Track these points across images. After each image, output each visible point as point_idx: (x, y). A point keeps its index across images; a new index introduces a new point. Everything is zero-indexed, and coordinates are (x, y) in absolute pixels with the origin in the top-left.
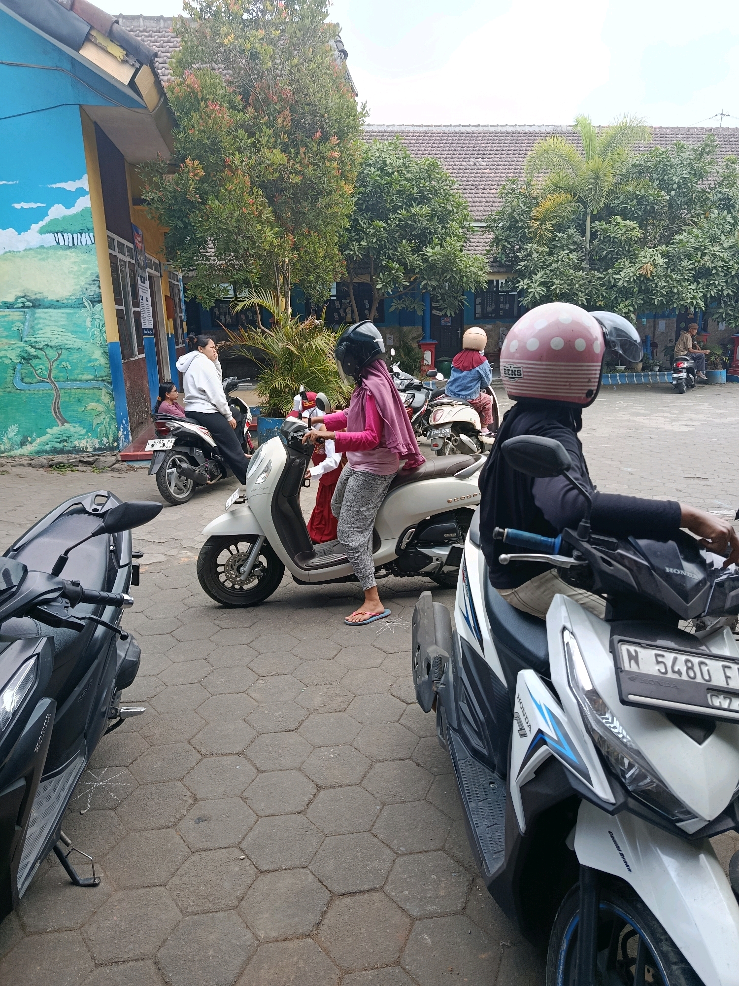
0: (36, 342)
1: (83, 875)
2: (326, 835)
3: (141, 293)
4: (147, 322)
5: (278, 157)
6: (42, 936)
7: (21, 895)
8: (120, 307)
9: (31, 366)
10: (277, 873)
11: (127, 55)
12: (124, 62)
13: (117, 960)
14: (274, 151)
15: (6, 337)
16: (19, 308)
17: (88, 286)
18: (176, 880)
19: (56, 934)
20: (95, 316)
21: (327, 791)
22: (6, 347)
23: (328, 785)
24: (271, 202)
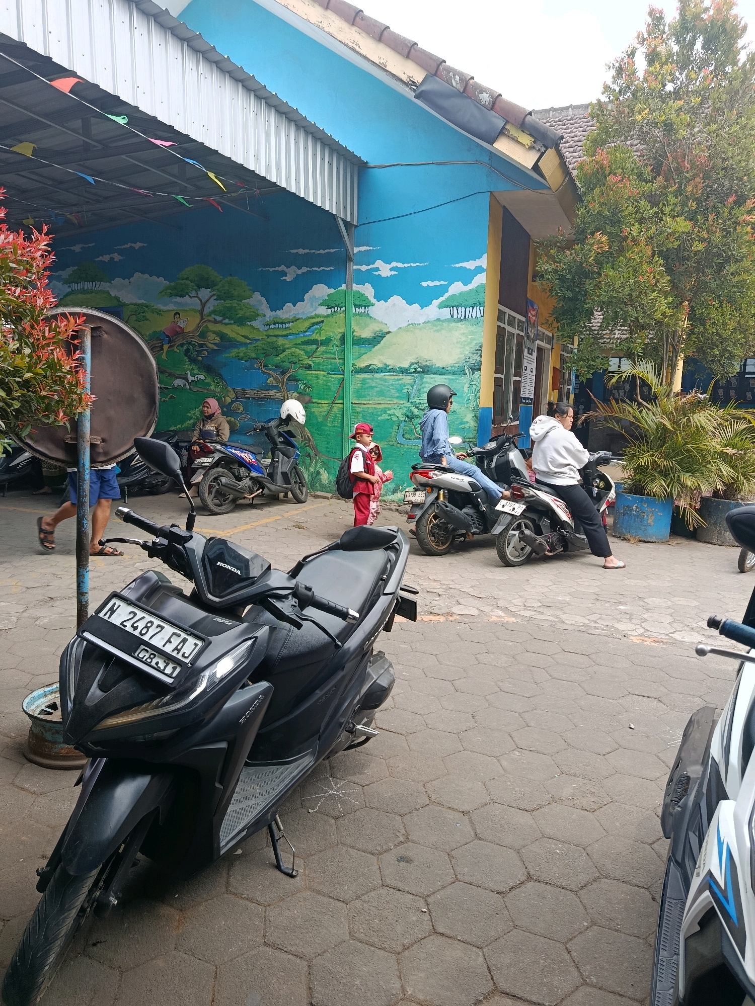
0: (420, 403)
1: (286, 865)
2: (515, 927)
3: (525, 363)
4: (527, 391)
5: (682, 225)
6: (237, 899)
7: (222, 853)
8: (499, 376)
9: (413, 424)
10: (450, 941)
11: (534, 142)
12: (531, 148)
13: (281, 947)
14: (678, 219)
15: (397, 398)
16: (411, 373)
17: (471, 355)
18: (358, 903)
19: (247, 902)
20: (473, 383)
21: (537, 883)
22: (396, 407)
23: (541, 879)
24: (669, 270)
